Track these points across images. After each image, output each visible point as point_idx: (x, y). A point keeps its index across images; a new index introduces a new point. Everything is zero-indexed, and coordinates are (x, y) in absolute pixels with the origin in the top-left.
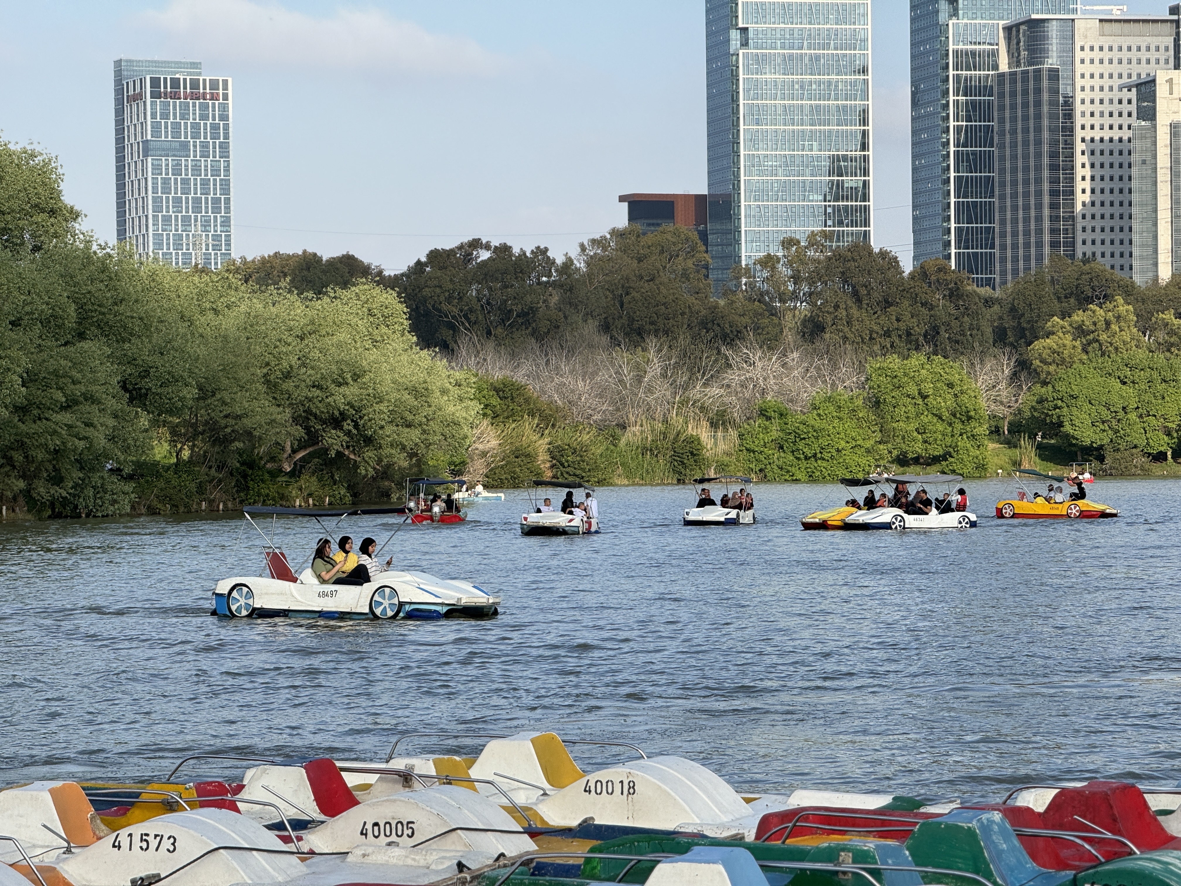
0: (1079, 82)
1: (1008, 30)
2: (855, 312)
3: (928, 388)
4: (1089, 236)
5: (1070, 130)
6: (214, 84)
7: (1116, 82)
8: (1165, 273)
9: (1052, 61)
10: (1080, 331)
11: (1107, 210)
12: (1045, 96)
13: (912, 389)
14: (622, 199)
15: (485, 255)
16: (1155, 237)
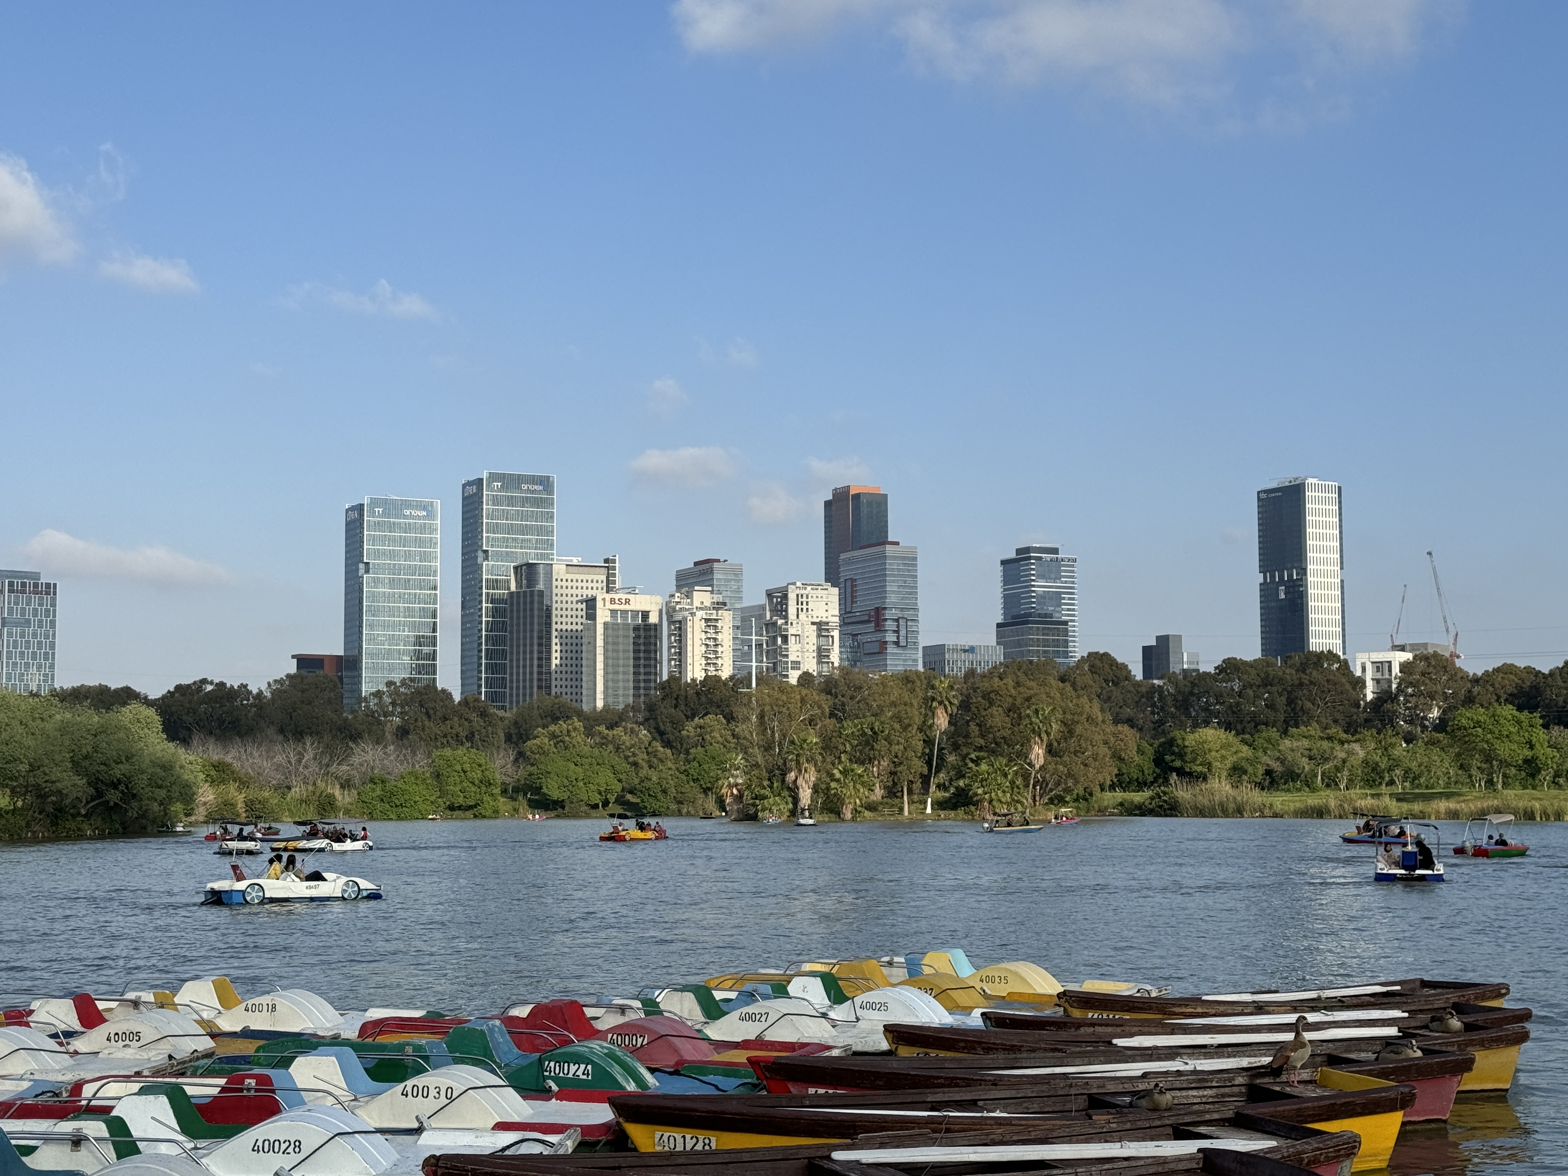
0: (555, 598)
1: (516, 568)
2: (426, 723)
3: (467, 767)
4: (559, 683)
5: (549, 625)
6: (48, 585)
7: (575, 599)
8: (600, 704)
9: (541, 586)
10: (553, 736)
11: (569, 669)
12: (536, 605)
13: (458, 767)
14: (293, 657)
15: (209, 688)
16: (595, 685)
